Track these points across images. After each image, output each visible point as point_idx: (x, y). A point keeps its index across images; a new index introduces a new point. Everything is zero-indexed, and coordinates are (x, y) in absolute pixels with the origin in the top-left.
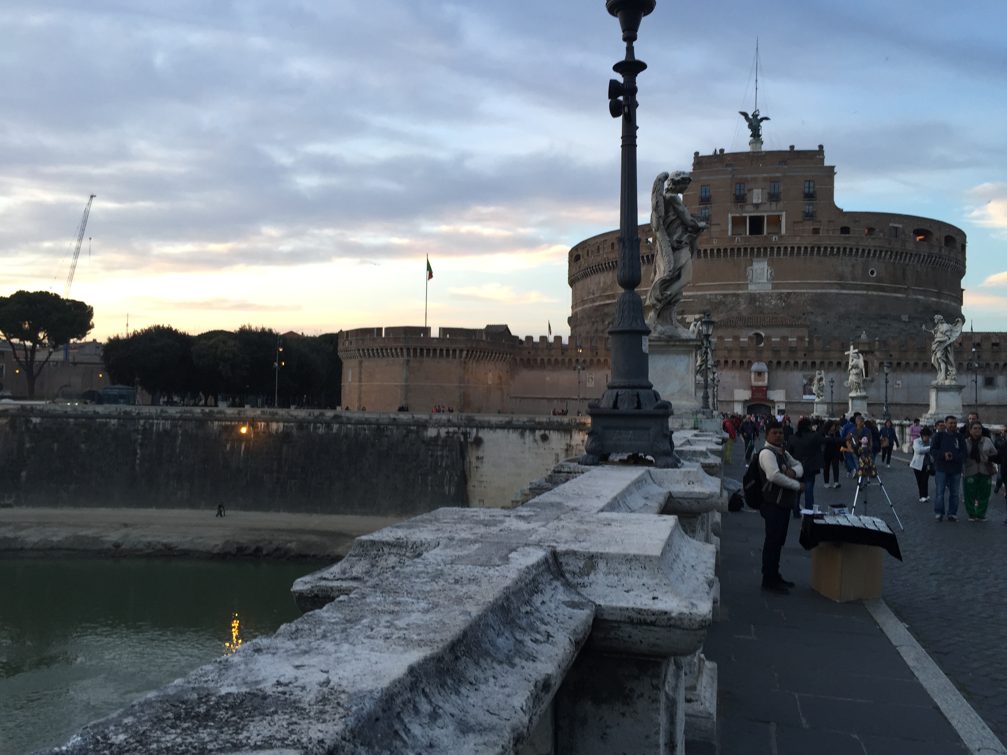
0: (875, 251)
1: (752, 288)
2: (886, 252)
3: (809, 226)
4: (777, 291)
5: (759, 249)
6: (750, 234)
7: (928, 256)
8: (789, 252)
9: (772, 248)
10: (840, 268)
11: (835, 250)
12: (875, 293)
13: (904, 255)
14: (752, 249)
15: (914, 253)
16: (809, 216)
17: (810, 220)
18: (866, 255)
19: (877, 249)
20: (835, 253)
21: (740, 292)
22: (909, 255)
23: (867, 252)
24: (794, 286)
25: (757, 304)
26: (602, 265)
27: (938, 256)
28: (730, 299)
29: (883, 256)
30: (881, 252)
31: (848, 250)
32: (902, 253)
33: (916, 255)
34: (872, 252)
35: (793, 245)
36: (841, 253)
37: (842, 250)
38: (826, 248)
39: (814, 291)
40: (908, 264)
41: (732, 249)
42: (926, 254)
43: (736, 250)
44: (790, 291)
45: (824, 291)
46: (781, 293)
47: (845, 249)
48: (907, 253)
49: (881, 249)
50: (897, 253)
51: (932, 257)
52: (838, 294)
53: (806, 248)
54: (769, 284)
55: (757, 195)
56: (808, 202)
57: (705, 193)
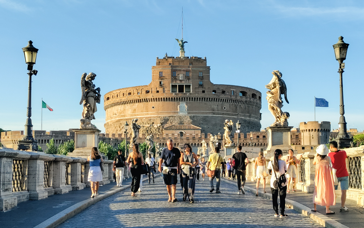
0: (226, 100)
2: (230, 100)
3: (201, 90)
4: (189, 115)
5: (182, 98)
6: (179, 92)
7: (245, 102)
8: (193, 100)
9: (187, 98)
10: (213, 106)
11: (211, 99)
12: (226, 116)
13: (236, 101)
14: (180, 98)
15: (240, 101)
16: (201, 86)
17: (201, 87)
18: (222, 101)
19: (226, 99)
20: (211, 100)
21: (175, 115)
22: (238, 101)
23: (222, 100)
24: (196, 113)
25: (182, 120)
26: (119, 102)
27: (249, 102)
28: (171, 118)
29: (228, 101)
30: (228, 100)
31: (215, 99)
32: (236, 100)
33: (241, 101)
34: (224, 100)
35: (195, 97)
36: (213, 100)
37: (213, 99)
38: (207, 98)
39: (203, 115)
40: (238, 105)
41: (172, 98)
42: (245, 101)
43: (173, 98)
44: (194, 115)
45: (207, 115)
46: (191, 116)
47: (214, 99)
48: (237, 101)
49: (228, 99)
50: (234, 100)
51: (247, 102)
52: (212, 116)
53: (200, 98)
54: (186, 112)
55: (181, 76)
56: (200, 80)
57: (161, 75)
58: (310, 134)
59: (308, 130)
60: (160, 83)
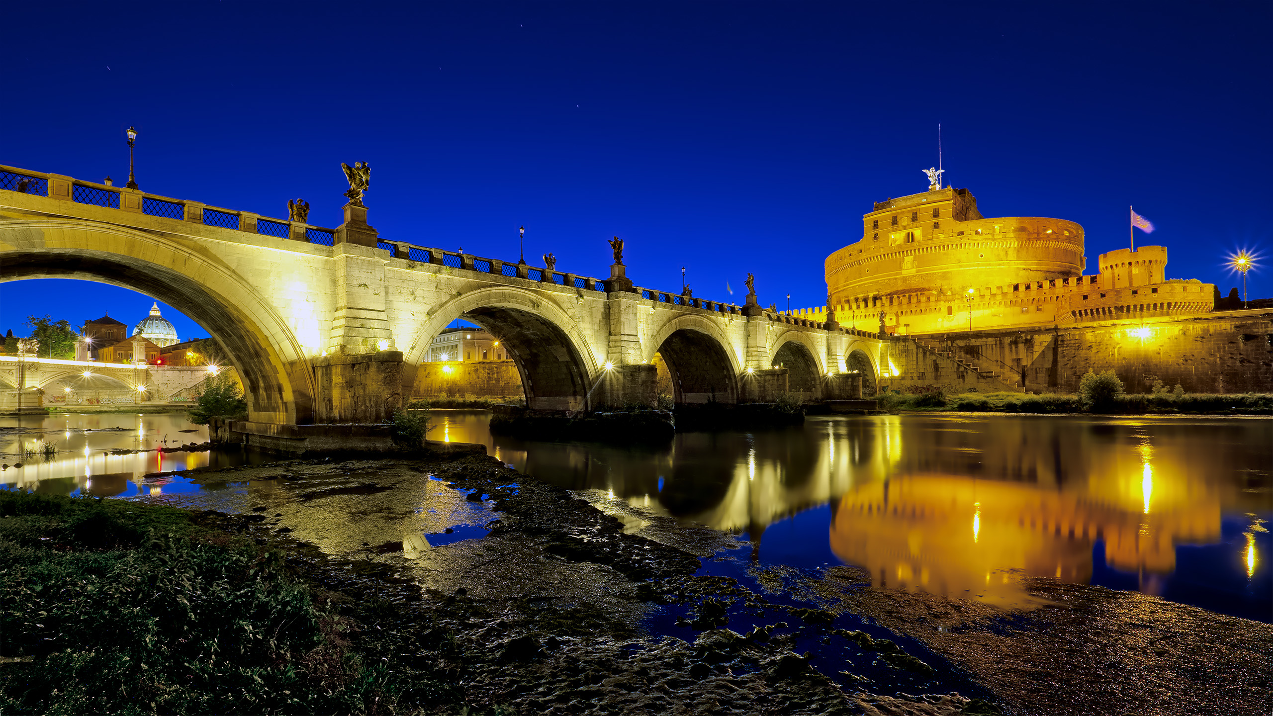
1: (905, 273)
2: (991, 242)
3: (936, 234)
4: (919, 273)
5: (907, 251)
8: (925, 251)
9: (915, 250)
12: (984, 267)
13: (1005, 242)
15: (1012, 240)
17: (937, 230)
18: (975, 246)
19: (983, 241)
20: (954, 247)
21: (898, 276)
22: (1009, 242)
24: (929, 269)
25: (908, 281)
28: (892, 281)
29: (988, 245)
31: (963, 245)
33: (1015, 241)
34: (980, 243)
35: (927, 246)
36: (958, 247)
38: (947, 245)
39: (941, 271)
40: (1009, 247)
41: (892, 254)
44: (927, 272)
46: (922, 274)
49: (986, 241)
50: (999, 242)
53: (935, 247)
54: (914, 270)
55: (904, 221)
56: (936, 220)
57: (876, 225)
58: (1113, 274)
59: (1109, 267)
60: (876, 236)
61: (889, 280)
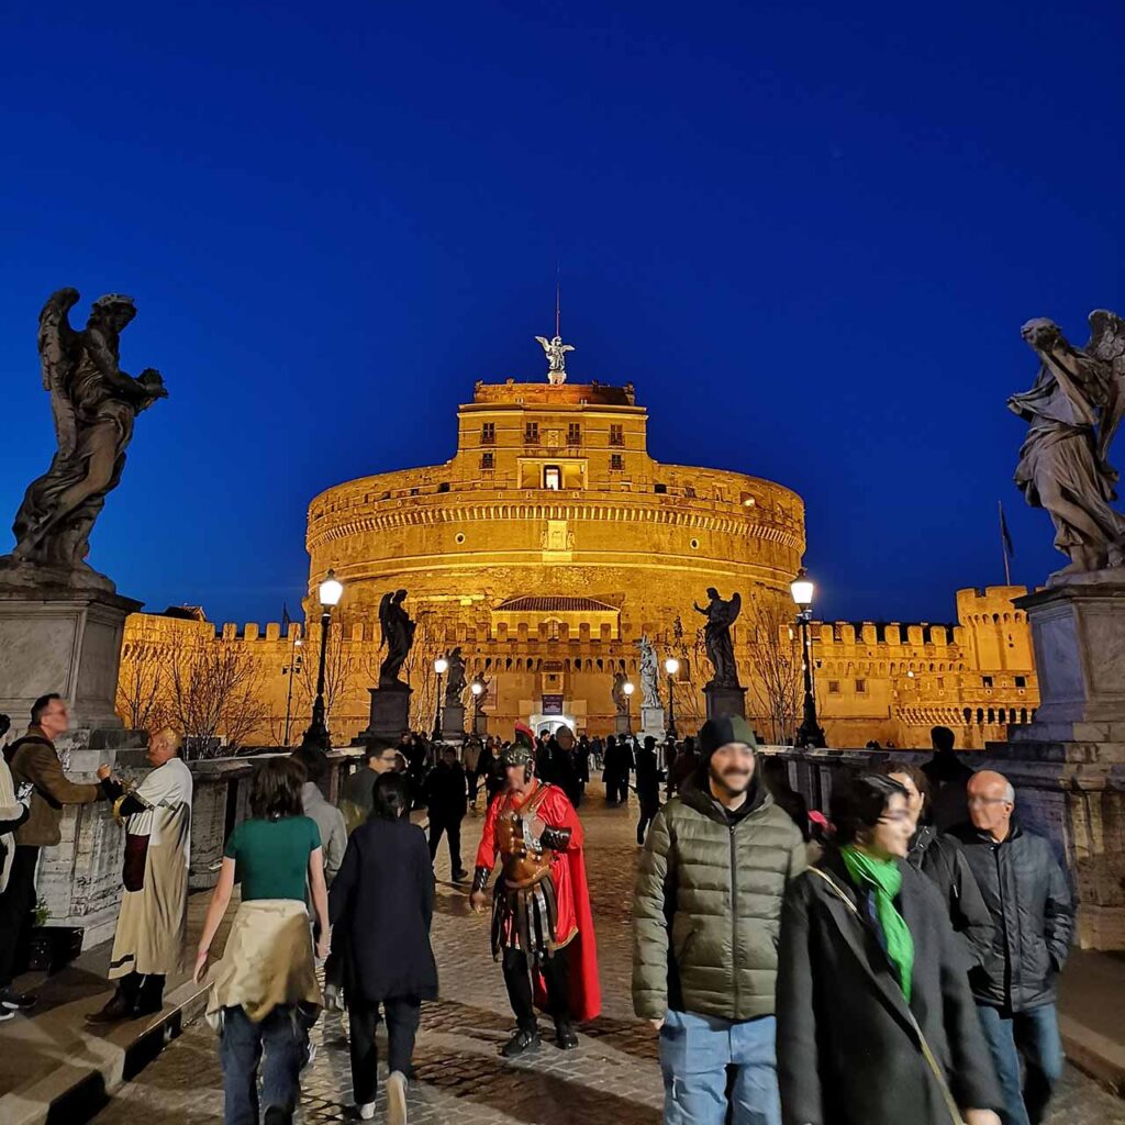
0: (697, 517)
1: (548, 560)
2: (710, 518)
3: (616, 482)
4: (579, 564)
5: (555, 508)
7: (759, 525)
8: (592, 514)
9: (572, 508)
10: (656, 537)
11: (649, 513)
12: (698, 570)
13: (731, 522)
14: (547, 508)
16: (617, 468)
17: (618, 472)
18: (686, 520)
19: (699, 514)
20: (649, 517)
21: (533, 565)
22: (737, 523)
23: (687, 517)
24: (600, 558)
25: (554, 580)
28: (518, 574)
29: (706, 523)
30: (703, 518)
31: (664, 514)
32: (728, 520)
33: (745, 523)
34: (693, 518)
35: (598, 505)
36: (656, 517)
37: (657, 513)
38: (637, 511)
39: (625, 566)
40: (736, 534)
41: (522, 508)
42: (757, 523)
43: (527, 509)
44: (596, 565)
45: (637, 565)
46: (584, 567)
47: (660, 512)
48: (734, 521)
49: (704, 514)
50: (722, 519)
51: (764, 526)
52: (654, 570)
53: (614, 510)
54: (569, 554)
55: (553, 439)
56: (615, 451)
57: (488, 434)
58: (999, 633)
60: (487, 461)
61: (513, 569)
